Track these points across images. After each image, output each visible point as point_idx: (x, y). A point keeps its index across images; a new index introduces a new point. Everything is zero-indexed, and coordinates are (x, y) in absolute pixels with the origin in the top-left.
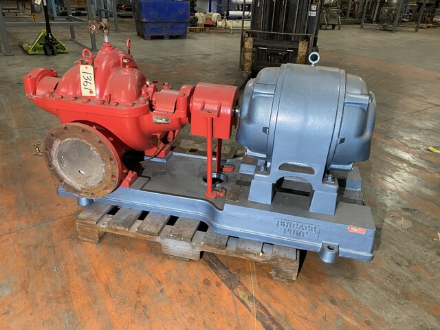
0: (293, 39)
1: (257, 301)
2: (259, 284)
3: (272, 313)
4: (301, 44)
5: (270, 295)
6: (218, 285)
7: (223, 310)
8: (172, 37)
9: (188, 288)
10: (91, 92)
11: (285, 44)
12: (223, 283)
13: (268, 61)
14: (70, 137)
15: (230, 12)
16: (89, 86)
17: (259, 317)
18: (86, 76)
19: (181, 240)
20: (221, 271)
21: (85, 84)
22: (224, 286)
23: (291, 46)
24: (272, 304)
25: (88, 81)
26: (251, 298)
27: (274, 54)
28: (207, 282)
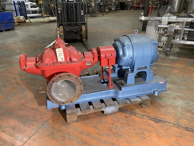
0: (78, 25)
1: (145, 116)
2: (140, 111)
3: (152, 117)
4: (83, 26)
5: (147, 112)
6: (130, 116)
7: (139, 122)
8: (6, 30)
9: (123, 121)
10: (62, 59)
11: (76, 27)
12: (131, 115)
13: (70, 34)
14: (61, 80)
15: (27, 15)
16: (61, 57)
17: (150, 119)
18: (59, 53)
19: (112, 106)
20: (127, 112)
21: (59, 56)
22: (132, 116)
23: (79, 28)
24: (150, 115)
25: (61, 55)
26: (143, 115)
27: (72, 32)
28: (126, 117)
